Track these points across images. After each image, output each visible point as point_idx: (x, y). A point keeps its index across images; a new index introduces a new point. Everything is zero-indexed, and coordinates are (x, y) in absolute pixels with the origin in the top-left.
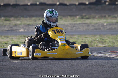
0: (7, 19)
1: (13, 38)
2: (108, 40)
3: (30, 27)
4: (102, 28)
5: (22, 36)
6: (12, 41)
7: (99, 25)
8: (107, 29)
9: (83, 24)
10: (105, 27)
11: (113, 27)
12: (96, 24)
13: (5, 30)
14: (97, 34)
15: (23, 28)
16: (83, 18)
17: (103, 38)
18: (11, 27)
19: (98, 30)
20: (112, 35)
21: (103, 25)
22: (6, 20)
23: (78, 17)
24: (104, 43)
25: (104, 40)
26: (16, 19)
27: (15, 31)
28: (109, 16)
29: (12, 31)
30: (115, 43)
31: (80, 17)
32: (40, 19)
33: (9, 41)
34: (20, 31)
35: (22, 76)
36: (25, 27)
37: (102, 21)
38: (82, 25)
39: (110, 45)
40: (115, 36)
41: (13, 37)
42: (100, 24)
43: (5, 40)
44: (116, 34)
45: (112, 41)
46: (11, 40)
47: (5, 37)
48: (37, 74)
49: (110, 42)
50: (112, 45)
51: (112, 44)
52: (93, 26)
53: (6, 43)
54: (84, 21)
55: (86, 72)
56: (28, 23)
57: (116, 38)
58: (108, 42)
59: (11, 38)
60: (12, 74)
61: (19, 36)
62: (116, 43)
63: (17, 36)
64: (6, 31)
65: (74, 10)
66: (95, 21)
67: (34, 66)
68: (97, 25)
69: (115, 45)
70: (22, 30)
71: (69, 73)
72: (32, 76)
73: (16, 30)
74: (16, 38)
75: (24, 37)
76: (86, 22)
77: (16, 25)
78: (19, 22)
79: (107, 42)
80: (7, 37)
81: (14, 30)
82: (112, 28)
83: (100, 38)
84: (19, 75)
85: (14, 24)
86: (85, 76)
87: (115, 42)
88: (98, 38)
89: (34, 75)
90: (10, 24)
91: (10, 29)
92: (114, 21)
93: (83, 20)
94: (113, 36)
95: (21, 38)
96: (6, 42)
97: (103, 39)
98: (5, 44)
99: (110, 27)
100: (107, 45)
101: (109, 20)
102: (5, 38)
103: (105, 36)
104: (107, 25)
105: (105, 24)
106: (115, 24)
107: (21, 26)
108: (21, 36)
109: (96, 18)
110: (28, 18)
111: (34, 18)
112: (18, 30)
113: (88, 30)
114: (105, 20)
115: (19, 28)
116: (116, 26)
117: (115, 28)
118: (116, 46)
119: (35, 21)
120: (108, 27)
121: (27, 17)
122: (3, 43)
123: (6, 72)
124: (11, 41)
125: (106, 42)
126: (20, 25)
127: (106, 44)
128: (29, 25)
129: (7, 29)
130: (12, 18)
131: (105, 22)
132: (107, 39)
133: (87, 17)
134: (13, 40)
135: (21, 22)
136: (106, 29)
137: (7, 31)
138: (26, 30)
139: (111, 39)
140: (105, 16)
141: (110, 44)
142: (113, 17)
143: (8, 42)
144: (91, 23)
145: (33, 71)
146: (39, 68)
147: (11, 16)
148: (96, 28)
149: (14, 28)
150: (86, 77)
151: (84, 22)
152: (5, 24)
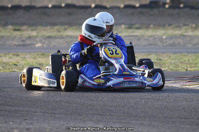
0: (18, 28)
1: (26, 57)
2: (169, 61)
3: (51, 40)
4: (159, 43)
5: (40, 53)
6: (25, 61)
7: (155, 38)
8: (167, 44)
9: (131, 36)
10: (165, 41)
11: (177, 41)
12: (151, 36)
13: (14, 45)
14: (152, 52)
15: (41, 41)
16: (130, 28)
17: (161, 58)
18: (23, 41)
19: (153, 46)
20: (174, 53)
21: (161, 39)
22: (15, 30)
23: (123, 26)
24: (163, 66)
25: (162, 61)
26: (30, 28)
27: (29, 47)
28: (170, 25)
29: (25, 46)
30: (178, 66)
31: (127, 26)
32: (66, 29)
33: (20, 61)
34: (37, 46)
35: (40, 113)
36: (43, 41)
37: (160, 33)
38: (129, 38)
39: (172, 69)
40: (179, 55)
41: (26, 55)
42: (157, 37)
43: (14, 59)
44: (181, 53)
45: (174, 63)
46: (23, 60)
47: (13, 55)
48: (62, 110)
49: (171, 63)
50: (174, 69)
51: (175, 67)
52: (146, 40)
53: (15, 65)
54: (133, 32)
55: (136, 108)
56: (49, 34)
57: (181, 58)
58: (169, 64)
59: (22, 56)
60: (26, 111)
61: (35, 54)
62: (180, 66)
63: (32, 54)
64: (15, 47)
65: (118, 15)
66: (149, 33)
67: (58, 99)
68: (151, 39)
69: (180, 68)
70: (39, 45)
71: (111, 110)
72: (55, 113)
73: (30, 44)
74: (30, 57)
75: (42, 56)
76: (135, 34)
77: (30, 37)
78: (34, 33)
79: (167, 64)
80: (18, 55)
81: (27, 45)
82: (174, 43)
83: (156, 58)
84: (36, 112)
85: (27, 36)
86: (134, 115)
87: (179, 64)
88: (154, 58)
89: (58, 113)
90: (21, 35)
91: (21, 43)
92: (178, 32)
93: (131, 30)
94: (175, 55)
95: (37, 57)
96: (16, 63)
97: (160, 60)
98: (13, 66)
99: (172, 41)
100: (167, 68)
101: (171, 32)
102: (14, 57)
103: (165, 55)
104: (166, 38)
105: (164, 37)
106: (179, 38)
107: (38, 39)
108: (38, 55)
109: (151, 28)
110: (49, 27)
111: (57, 27)
112: (34, 45)
113: (139, 45)
114: (163, 32)
115: (34, 42)
116: (180, 41)
117: (179, 44)
118: (181, 71)
119: (59, 31)
120: (169, 42)
121: (46, 25)
122: (11, 64)
123: (16, 108)
124: (22, 62)
125: (165, 64)
126: (36, 37)
127: (165, 67)
128: (49, 37)
129: (17, 44)
130: (24, 27)
131: (165, 34)
132: (167, 60)
133: (137, 26)
134: (27, 59)
135: (38, 33)
136: (165, 44)
137: (17, 46)
138: (45, 46)
139: (173, 60)
140: (164, 26)
141: (171, 67)
142: (176, 27)
143: (18, 62)
144: (142, 36)
145: (57, 106)
146: (65, 102)
147: (23, 24)
148: (150, 42)
149: (28, 42)
150: (136, 116)
151: (132, 34)
152: (14, 36)
